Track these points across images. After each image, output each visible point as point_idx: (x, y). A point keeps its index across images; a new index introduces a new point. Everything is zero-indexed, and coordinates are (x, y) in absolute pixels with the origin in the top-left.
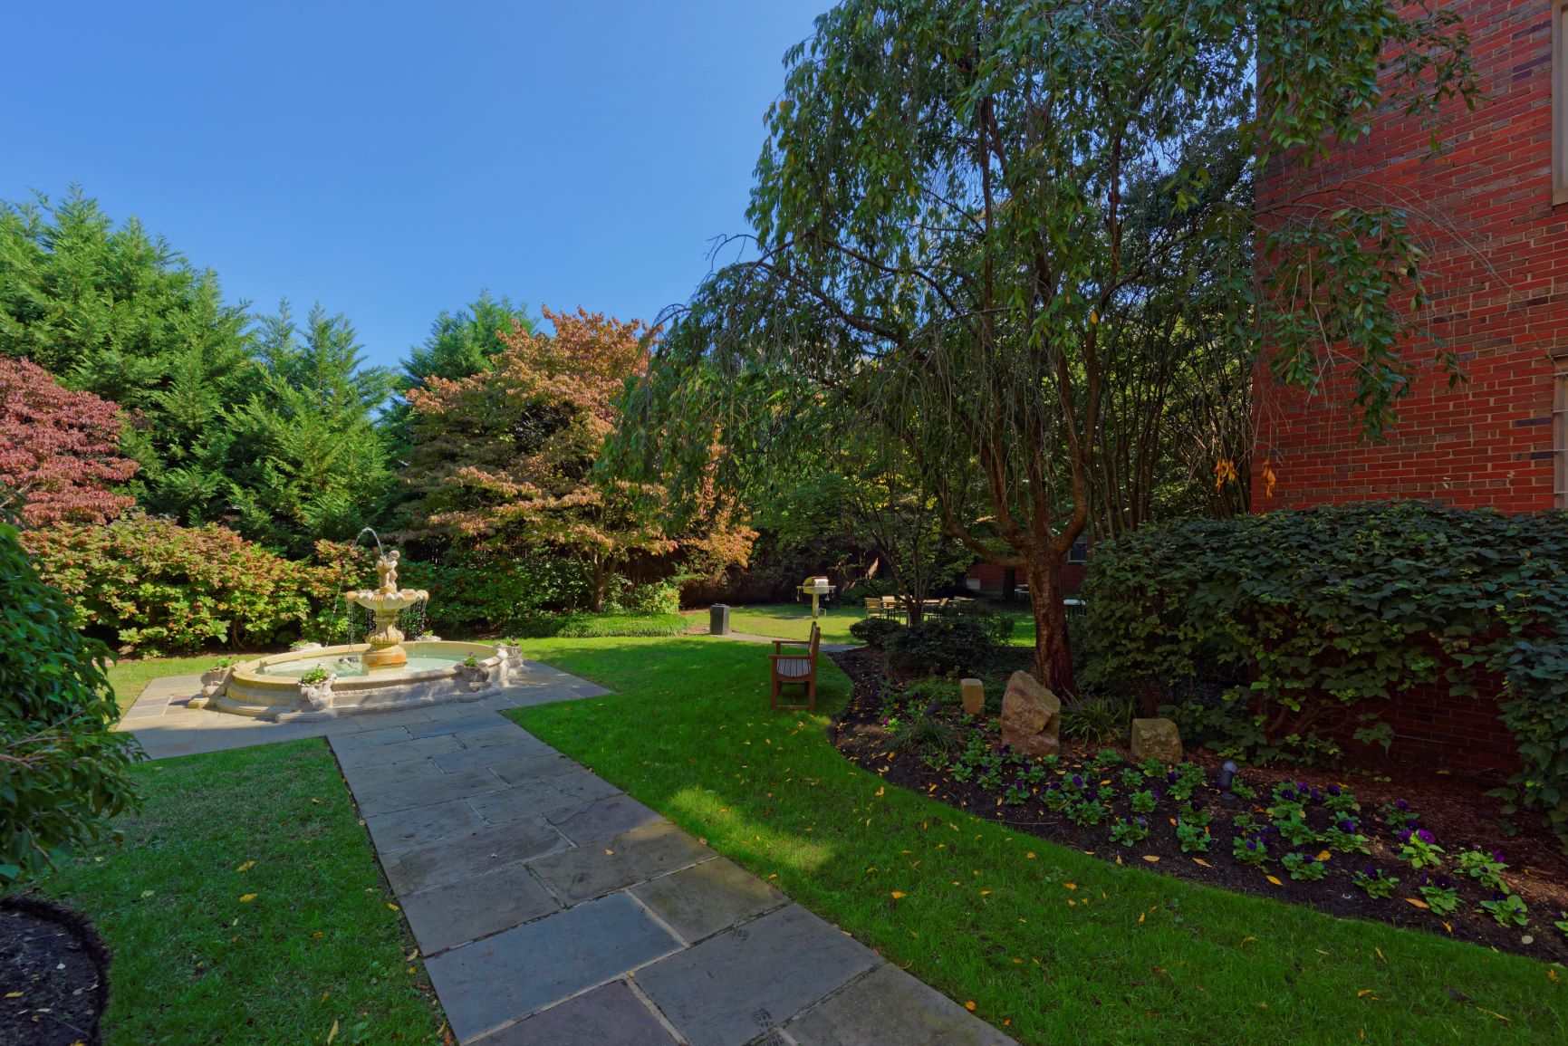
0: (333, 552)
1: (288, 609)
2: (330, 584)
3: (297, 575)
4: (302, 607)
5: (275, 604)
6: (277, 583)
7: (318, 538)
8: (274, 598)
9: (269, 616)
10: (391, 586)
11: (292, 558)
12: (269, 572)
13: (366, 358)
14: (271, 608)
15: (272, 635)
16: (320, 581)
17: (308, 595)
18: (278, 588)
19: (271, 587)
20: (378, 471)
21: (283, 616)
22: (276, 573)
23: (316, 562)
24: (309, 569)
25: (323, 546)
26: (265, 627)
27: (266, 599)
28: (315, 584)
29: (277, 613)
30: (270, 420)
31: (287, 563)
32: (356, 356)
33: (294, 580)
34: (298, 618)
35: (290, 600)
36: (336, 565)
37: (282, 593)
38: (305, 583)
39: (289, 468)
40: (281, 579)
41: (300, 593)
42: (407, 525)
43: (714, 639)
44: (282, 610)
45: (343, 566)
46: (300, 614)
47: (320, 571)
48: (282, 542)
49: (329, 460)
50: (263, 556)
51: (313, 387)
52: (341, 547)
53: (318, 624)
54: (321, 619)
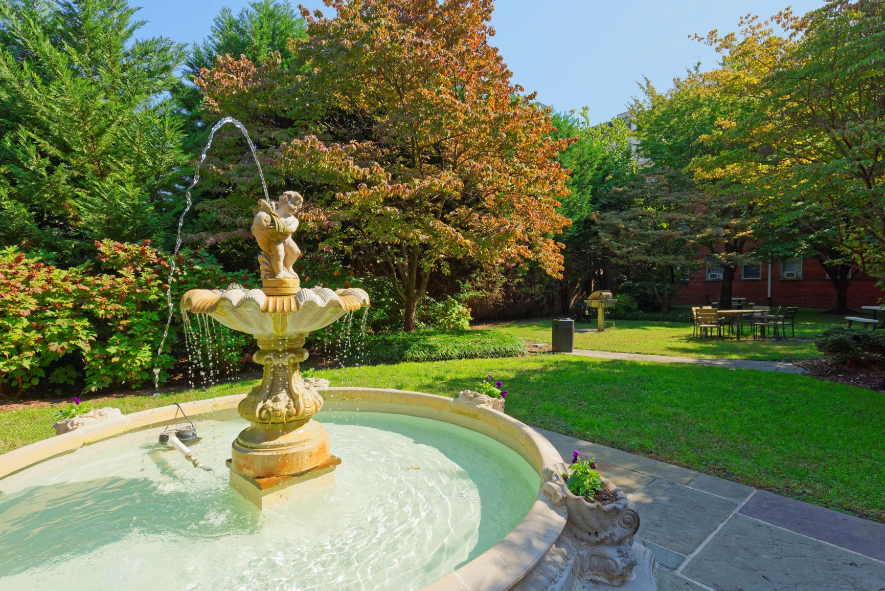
0: (122, 254)
1: (62, 337)
2: (122, 299)
3: (71, 287)
4: (83, 334)
5: (40, 329)
6: (41, 299)
7: (100, 239)
8: (37, 321)
9: (32, 348)
10: (289, 276)
11: (63, 266)
12: (27, 281)
13: (143, 23)
14: (34, 335)
15: (42, 373)
16: (107, 295)
17: (89, 315)
18: (43, 305)
19: (32, 304)
20: (173, 155)
21: (54, 346)
22: (37, 284)
23: (98, 270)
24: (89, 279)
25: (106, 247)
26: (27, 364)
27: (26, 323)
28: (98, 300)
29: (44, 342)
30: (20, 81)
31: (56, 272)
32: (132, 20)
33: (67, 294)
34: (79, 349)
35: (64, 323)
36: (127, 272)
37: (49, 313)
38: (84, 297)
39: (53, 151)
40: (47, 293)
41: (77, 312)
42: (216, 226)
43: (560, 357)
44: (52, 339)
45: (137, 274)
46: (81, 344)
47: (106, 280)
48: (50, 247)
49: (106, 140)
50: (18, 260)
51: (80, 50)
52: (134, 248)
53: (109, 357)
54: (112, 350)
